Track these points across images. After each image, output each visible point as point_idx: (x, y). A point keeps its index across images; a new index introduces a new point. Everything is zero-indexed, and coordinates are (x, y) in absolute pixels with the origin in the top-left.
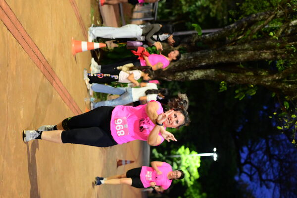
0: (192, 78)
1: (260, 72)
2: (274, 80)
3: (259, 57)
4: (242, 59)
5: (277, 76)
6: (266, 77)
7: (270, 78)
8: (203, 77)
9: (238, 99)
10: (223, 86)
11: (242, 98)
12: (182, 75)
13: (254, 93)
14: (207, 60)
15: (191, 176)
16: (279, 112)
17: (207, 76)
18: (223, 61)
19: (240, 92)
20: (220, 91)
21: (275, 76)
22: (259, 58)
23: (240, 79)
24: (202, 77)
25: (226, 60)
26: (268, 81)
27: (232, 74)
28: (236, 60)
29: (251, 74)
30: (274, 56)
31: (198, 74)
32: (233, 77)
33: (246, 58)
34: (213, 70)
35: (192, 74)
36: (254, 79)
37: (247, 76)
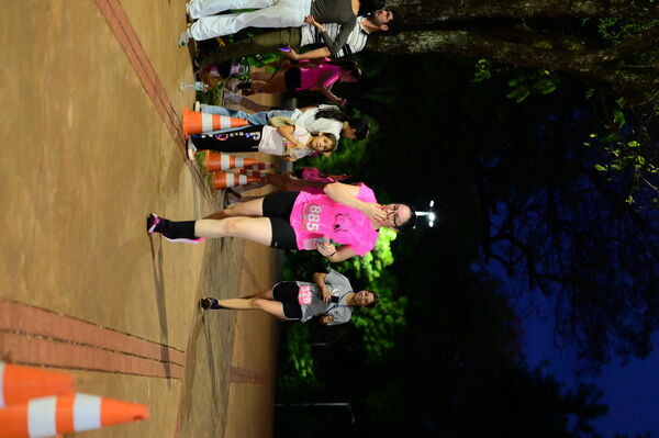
0: (415, 47)
1: (566, 42)
2: (599, 62)
3: (569, 9)
4: (531, 13)
5: (605, 54)
6: (582, 54)
7: (590, 58)
8: (440, 48)
9: (515, 99)
10: (483, 70)
11: (523, 99)
12: (394, 40)
13: (552, 89)
14: (451, 11)
15: (376, 258)
16: (602, 133)
17: (449, 46)
18: (488, 13)
19: (519, 83)
20: (476, 80)
21: (601, 54)
22: (570, 13)
23: (523, 57)
24: (439, 46)
25: (495, 11)
26: (584, 64)
27: (505, 43)
28: (515, 12)
29: (547, 45)
30: (602, 9)
31: (430, 40)
32: (507, 49)
33: (539, 10)
34: (464, 33)
35: (417, 40)
36: (555, 58)
37: (539, 51)
